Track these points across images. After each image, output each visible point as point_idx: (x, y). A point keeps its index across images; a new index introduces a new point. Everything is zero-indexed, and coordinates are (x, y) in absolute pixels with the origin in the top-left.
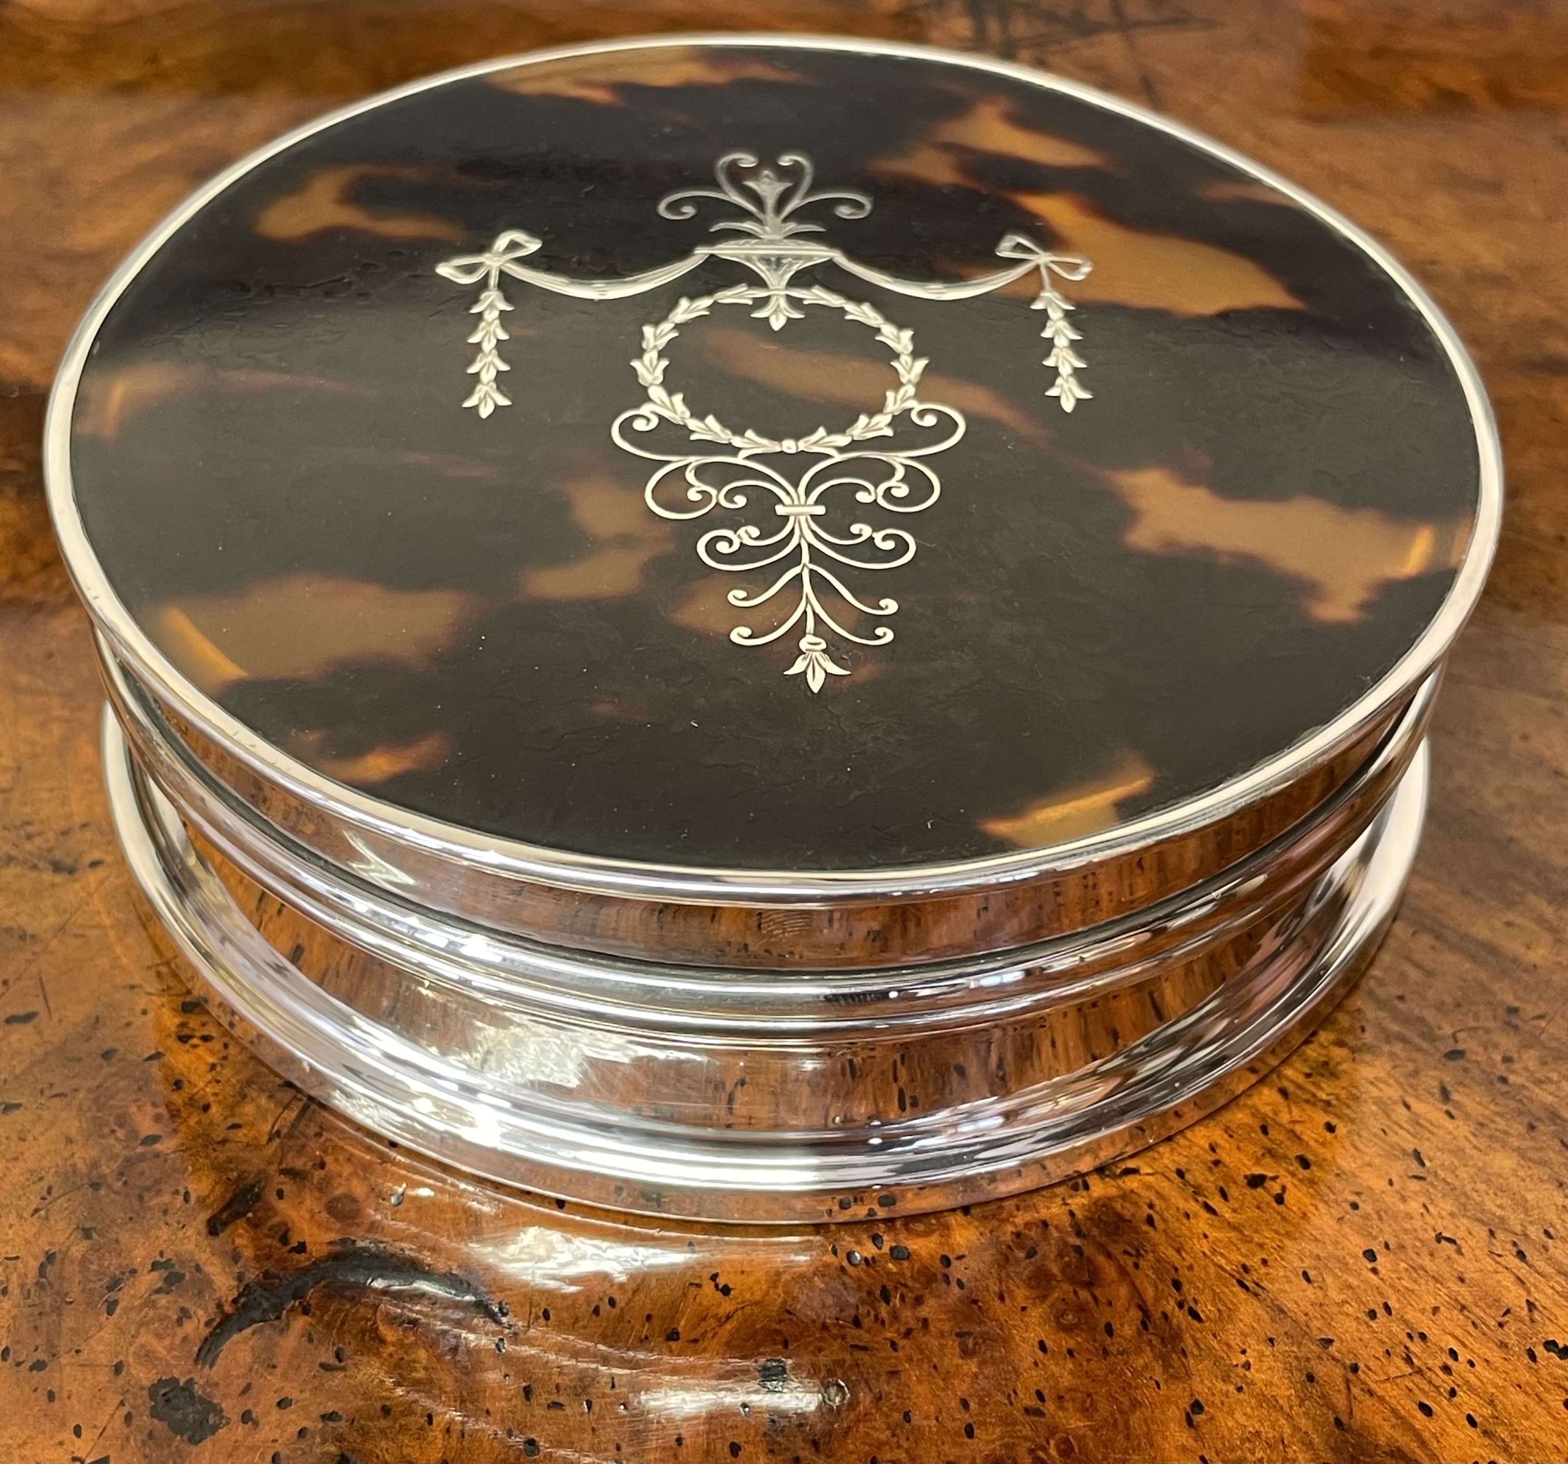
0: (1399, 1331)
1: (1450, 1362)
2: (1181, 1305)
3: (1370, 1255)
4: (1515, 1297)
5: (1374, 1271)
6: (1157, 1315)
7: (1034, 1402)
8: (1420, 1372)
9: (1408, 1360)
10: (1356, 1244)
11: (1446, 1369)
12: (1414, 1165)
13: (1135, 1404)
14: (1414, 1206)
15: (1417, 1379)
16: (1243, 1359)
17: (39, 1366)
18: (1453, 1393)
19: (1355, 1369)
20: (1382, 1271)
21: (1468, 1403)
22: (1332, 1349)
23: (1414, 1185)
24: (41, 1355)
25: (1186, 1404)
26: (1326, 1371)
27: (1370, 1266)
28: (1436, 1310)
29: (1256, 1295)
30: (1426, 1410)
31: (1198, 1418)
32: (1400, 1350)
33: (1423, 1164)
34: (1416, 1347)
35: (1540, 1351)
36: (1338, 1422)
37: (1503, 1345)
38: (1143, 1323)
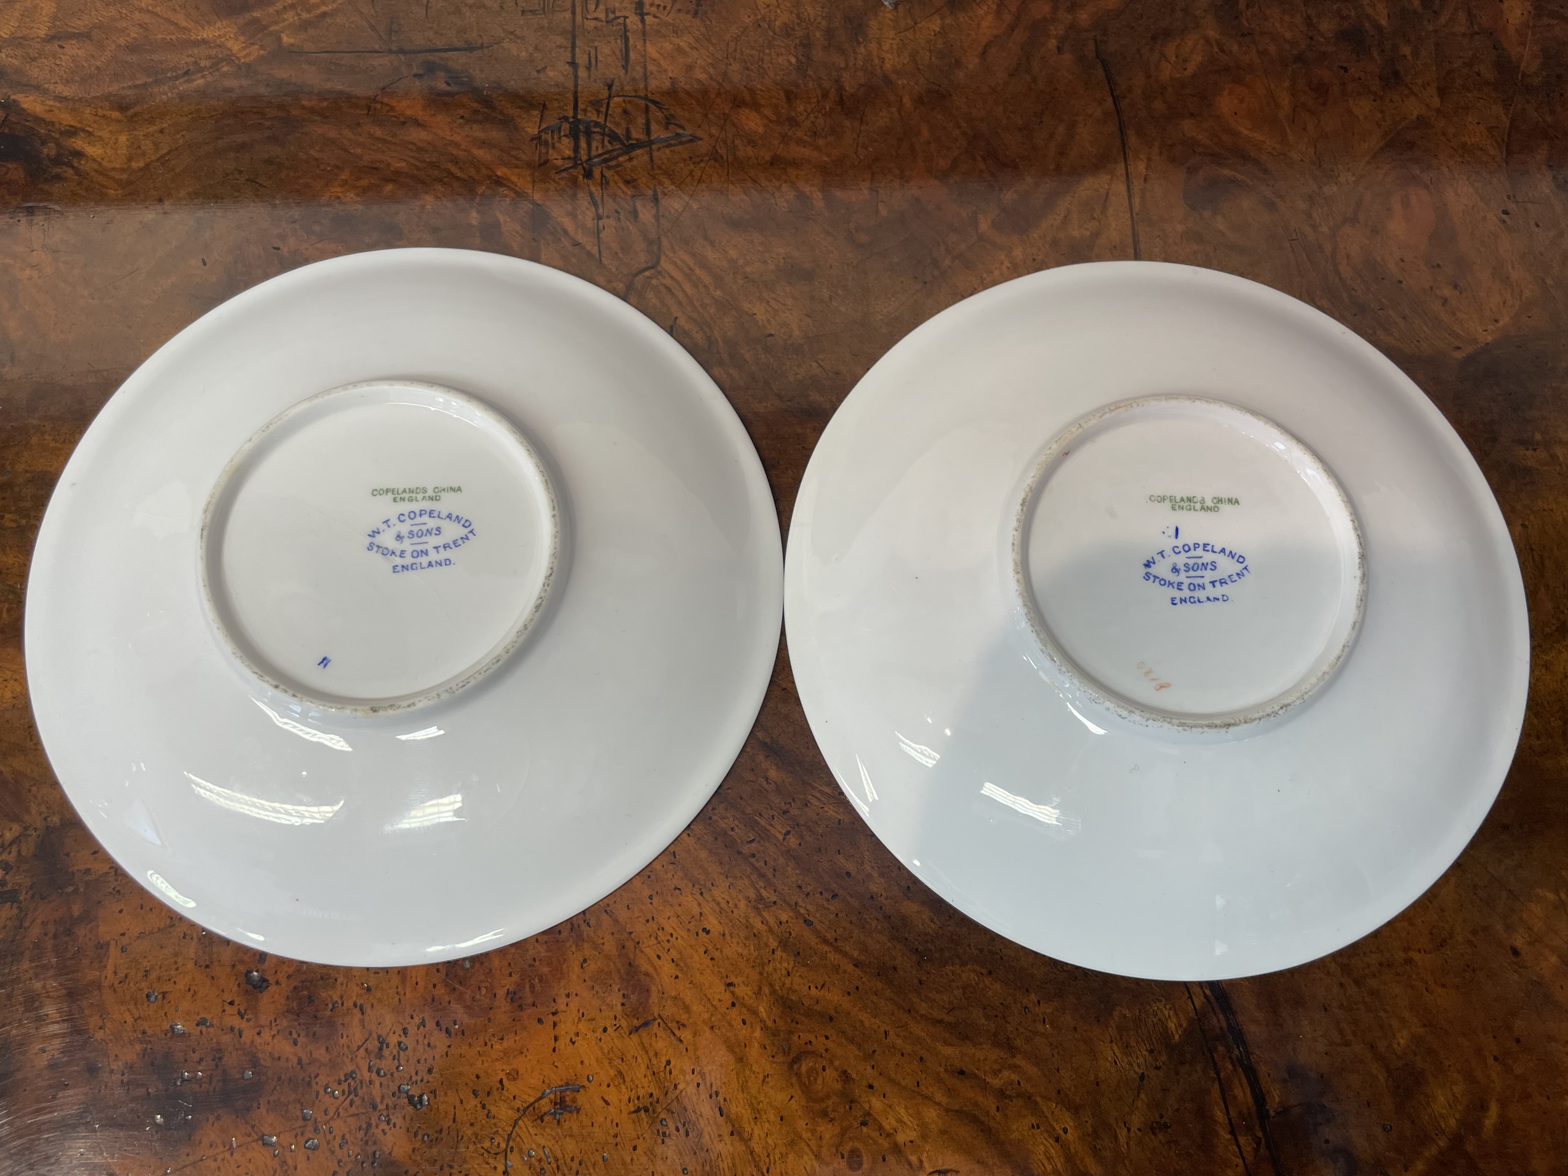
0: (655, 926)
1: (670, 938)
2: (585, 921)
3: (651, 897)
4: (696, 910)
5: (651, 903)
6: (576, 926)
7: (532, 962)
8: (659, 943)
9: (656, 938)
10: (646, 892)
11: (668, 941)
12: (673, 858)
13: (565, 960)
14: (670, 875)
15: (658, 945)
16: (603, 941)
17: (207, 967)
18: (669, 950)
19: (638, 943)
20: (654, 903)
21: (674, 954)
22: (632, 936)
23: (671, 867)
24: (207, 963)
25: (581, 960)
26: (630, 945)
27: (650, 901)
28: (669, 918)
29: (610, 916)
30: (659, 957)
31: (584, 965)
32: (655, 935)
33: (675, 857)
34: (660, 933)
35: (700, 931)
36: (630, 964)
37: (689, 930)
38: (572, 929)
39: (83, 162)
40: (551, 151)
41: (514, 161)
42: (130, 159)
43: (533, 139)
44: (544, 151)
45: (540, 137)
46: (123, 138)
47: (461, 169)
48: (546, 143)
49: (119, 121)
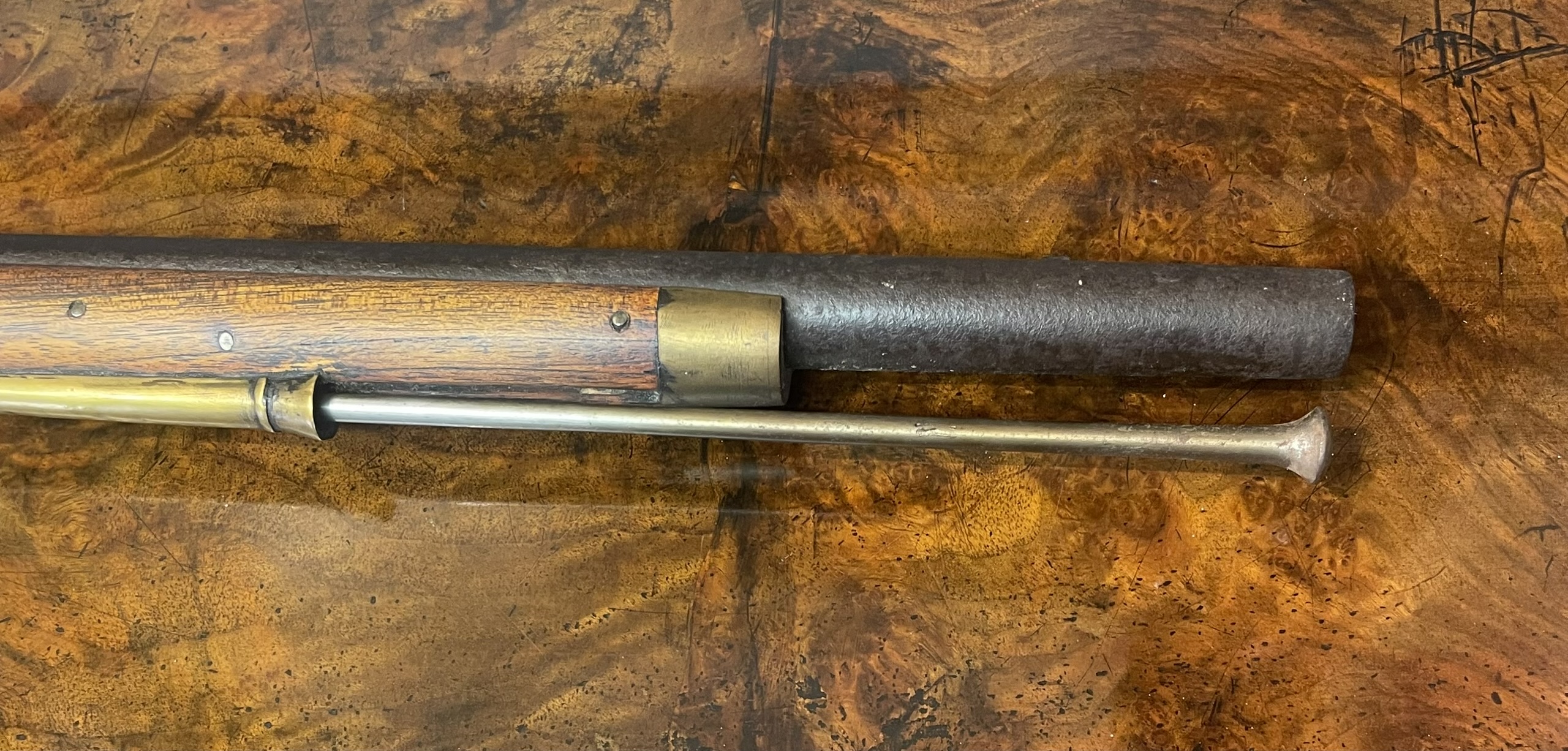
39: (948, 72)
40: (1416, 62)
41: (1379, 70)
42: (994, 69)
43: (1396, 50)
44: (1409, 60)
45: (1404, 49)
46: (985, 50)
47: (1325, 78)
48: (1411, 54)
49: (979, 36)
